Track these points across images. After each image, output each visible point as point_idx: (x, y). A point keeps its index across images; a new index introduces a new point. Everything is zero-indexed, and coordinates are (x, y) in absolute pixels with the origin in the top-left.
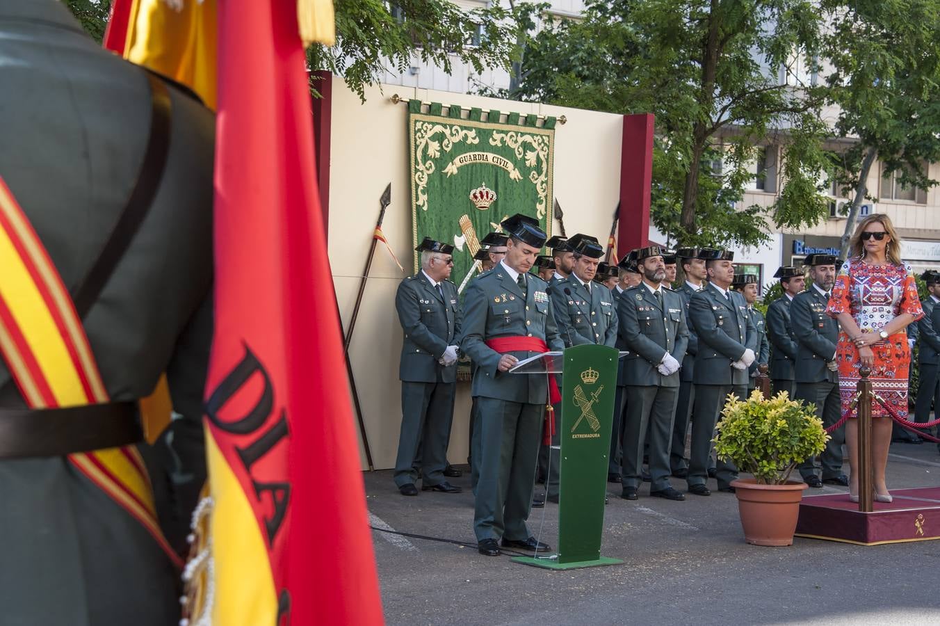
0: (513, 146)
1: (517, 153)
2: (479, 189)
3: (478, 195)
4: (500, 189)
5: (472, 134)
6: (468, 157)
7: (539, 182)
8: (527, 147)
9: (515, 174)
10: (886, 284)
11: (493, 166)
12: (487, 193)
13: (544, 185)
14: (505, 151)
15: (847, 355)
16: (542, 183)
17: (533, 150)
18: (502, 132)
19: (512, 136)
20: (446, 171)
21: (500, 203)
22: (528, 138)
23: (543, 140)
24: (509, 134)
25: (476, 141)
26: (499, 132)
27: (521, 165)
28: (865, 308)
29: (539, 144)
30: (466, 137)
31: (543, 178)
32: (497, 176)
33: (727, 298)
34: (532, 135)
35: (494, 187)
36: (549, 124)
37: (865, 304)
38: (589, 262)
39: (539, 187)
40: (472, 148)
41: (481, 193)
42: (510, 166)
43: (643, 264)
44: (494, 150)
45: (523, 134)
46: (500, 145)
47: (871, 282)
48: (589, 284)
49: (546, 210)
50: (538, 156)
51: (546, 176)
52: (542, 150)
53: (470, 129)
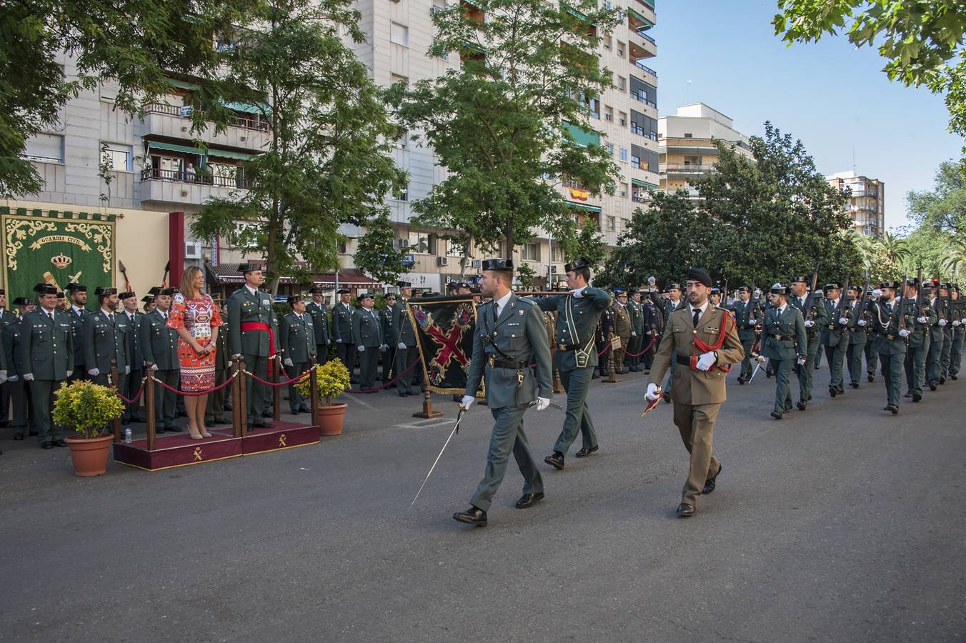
0: (83, 231)
1: (87, 235)
2: (58, 257)
3: (57, 260)
4: (74, 257)
5: (53, 225)
6: (48, 239)
7: (105, 251)
8: (94, 232)
9: (86, 248)
10: (206, 309)
11: (68, 243)
12: (64, 259)
13: (109, 253)
14: (78, 234)
15: (188, 354)
16: (107, 252)
17: (100, 233)
18: (76, 224)
19: (82, 226)
20: (31, 247)
21: (75, 263)
22: (95, 227)
23: (107, 228)
24: (80, 225)
25: (56, 229)
26: (72, 223)
27: (90, 242)
28: (196, 324)
29: (104, 230)
30: (47, 227)
31: (108, 249)
32: (71, 250)
33: (164, 317)
34: (99, 225)
35: (70, 255)
36: (112, 218)
37: (196, 322)
38: (50, 298)
39: (105, 255)
40: (51, 233)
41: (59, 259)
42: (82, 243)
43: (108, 298)
44: (70, 234)
45: (91, 225)
46: (73, 231)
47: (198, 307)
48: (53, 313)
49: (111, 267)
50: (103, 237)
51: (110, 247)
52: (107, 233)
53: (50, 222)
